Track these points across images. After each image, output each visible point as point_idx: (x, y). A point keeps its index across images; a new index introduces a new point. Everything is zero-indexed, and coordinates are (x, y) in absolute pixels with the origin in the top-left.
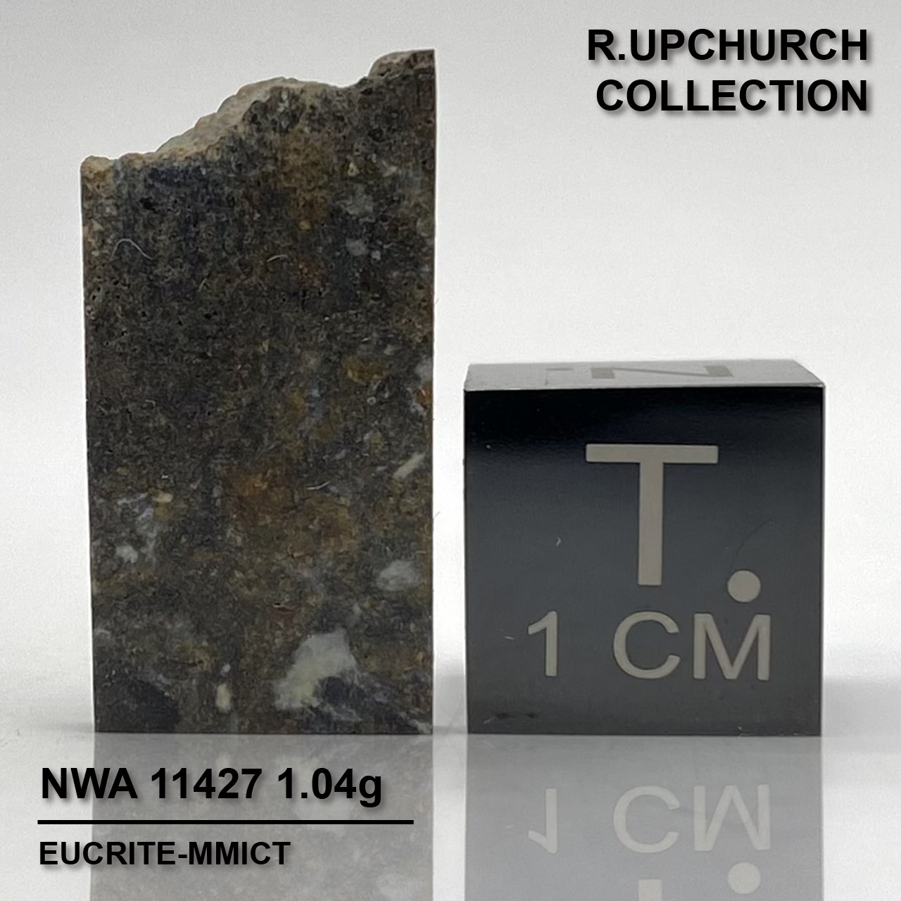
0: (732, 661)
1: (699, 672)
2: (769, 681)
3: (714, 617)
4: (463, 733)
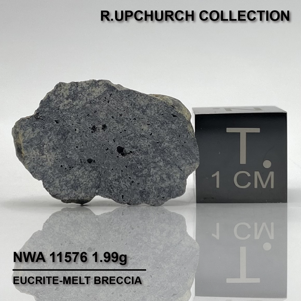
0: (264, 183)
1: (256, 186)
2: (274, 189)
3: (259, 172)
4: (195, 203)
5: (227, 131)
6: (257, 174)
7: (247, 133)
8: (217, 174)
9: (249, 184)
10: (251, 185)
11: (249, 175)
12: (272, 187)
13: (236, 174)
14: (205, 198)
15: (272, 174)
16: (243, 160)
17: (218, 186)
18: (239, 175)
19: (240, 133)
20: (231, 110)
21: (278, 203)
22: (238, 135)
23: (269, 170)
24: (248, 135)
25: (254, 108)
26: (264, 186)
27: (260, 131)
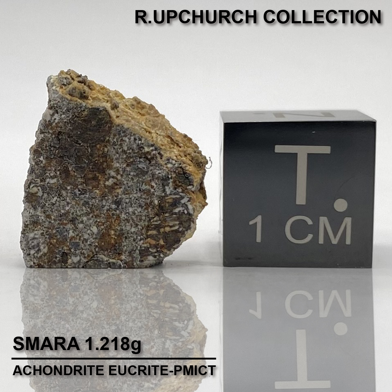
0: (335, 237)
1: (321, 241)
2: (350, 245)
3: (328, 218)
4: (220, 266)
5: (276, 151)
6: (324, 221)
7: (308, 154)
8: (258, 220)
9: (310, 237)
10: (313, 238)
11: (310, 222)
12: (348, 242)
13: (289, 220)
14: (237, 259)
15: (348, 221)
16: (301, 198)
17: (259, 239)
18: (294, 223)
19: (297, 154)
20: (284, 117)
21: (357, 268)
22: (294, 156)
23: (343, 215)
24: (310, 156)
25: (322, 113)
26: (335, 241)
27: (331, 151)
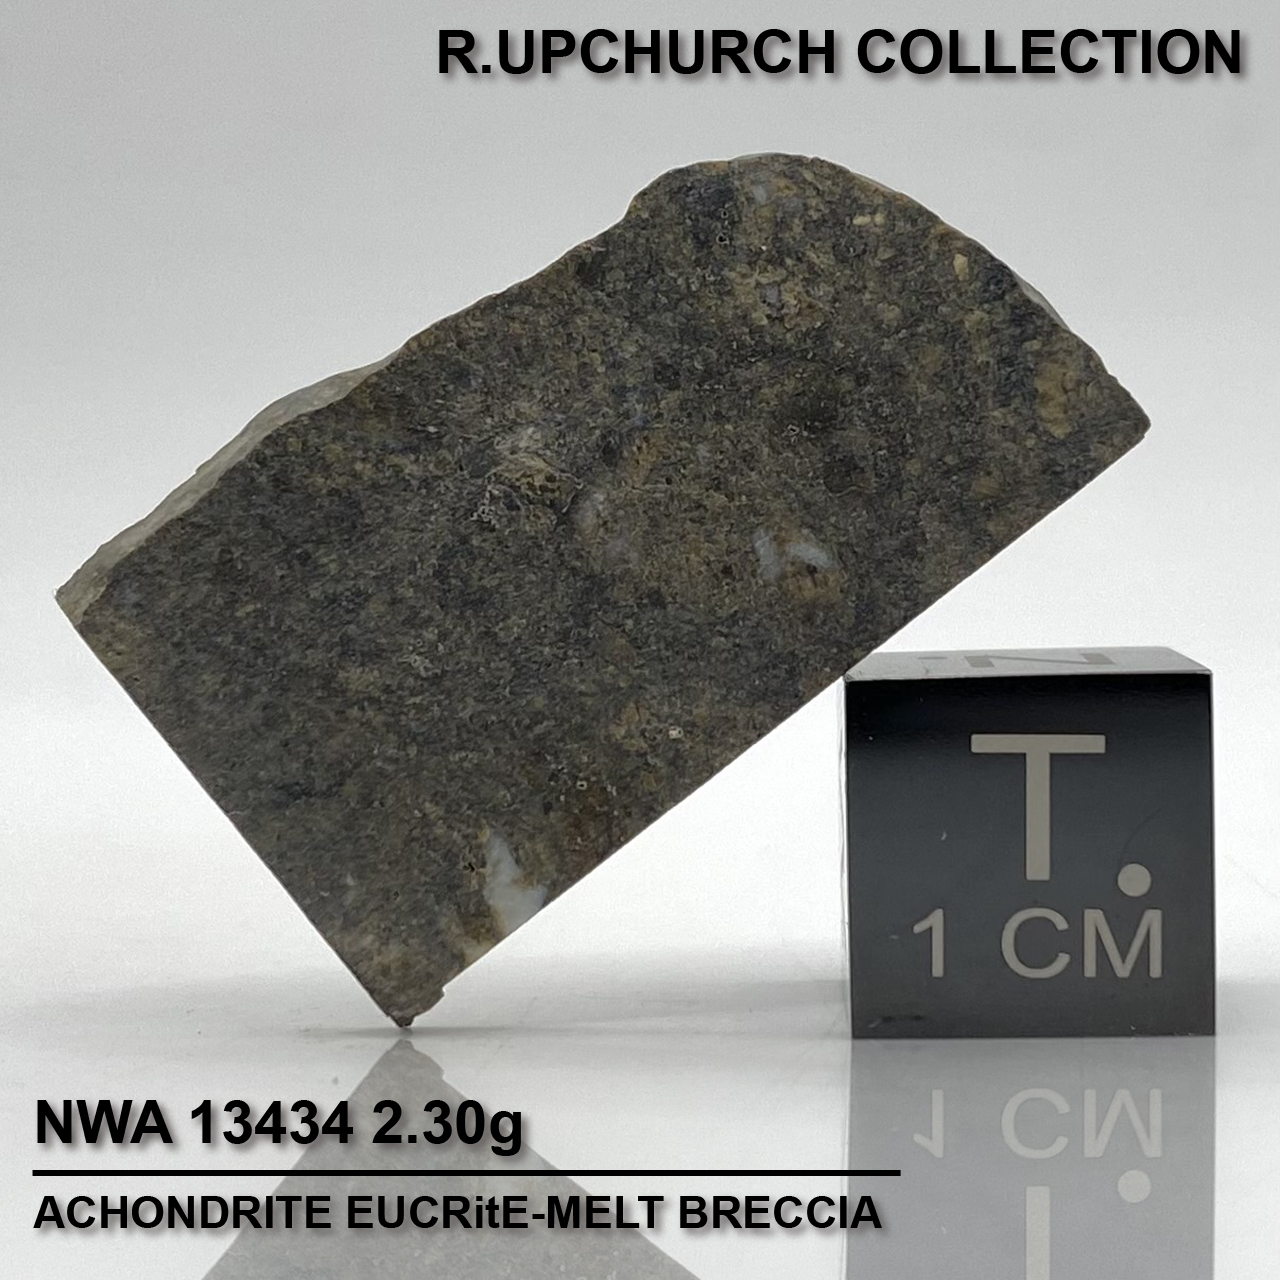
0: (1124, 956)
1: (1090, 970)
2: (1161, 979)
3: (1104, 912)
4: (845, 1038)
5: (975, 749)
6: (1094, 919)
7: (1053, 756)
8: (936, 920)
9: (1063, 960)
10: (1070, 964)
11: (1061, 924)
12: (1156, 970)
13: (1011, 920)
14: (887, 1019)
15: (1153, 919)
16: (1038, 865)
17: (938, 970)
18: (1022, 925)
19: (1024, 755)
20: (990, 665)
21: (1181, 1035)
23: (1141, 905)
25: (1085, 655)
26: (1123, 970)
27: (1107, 748)
